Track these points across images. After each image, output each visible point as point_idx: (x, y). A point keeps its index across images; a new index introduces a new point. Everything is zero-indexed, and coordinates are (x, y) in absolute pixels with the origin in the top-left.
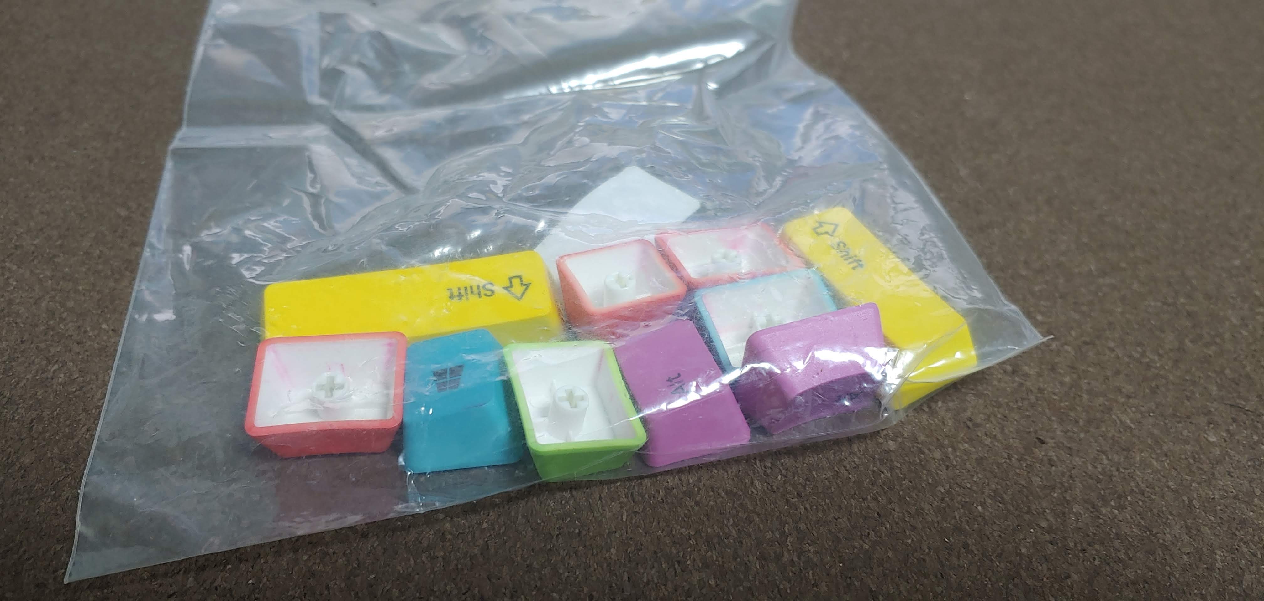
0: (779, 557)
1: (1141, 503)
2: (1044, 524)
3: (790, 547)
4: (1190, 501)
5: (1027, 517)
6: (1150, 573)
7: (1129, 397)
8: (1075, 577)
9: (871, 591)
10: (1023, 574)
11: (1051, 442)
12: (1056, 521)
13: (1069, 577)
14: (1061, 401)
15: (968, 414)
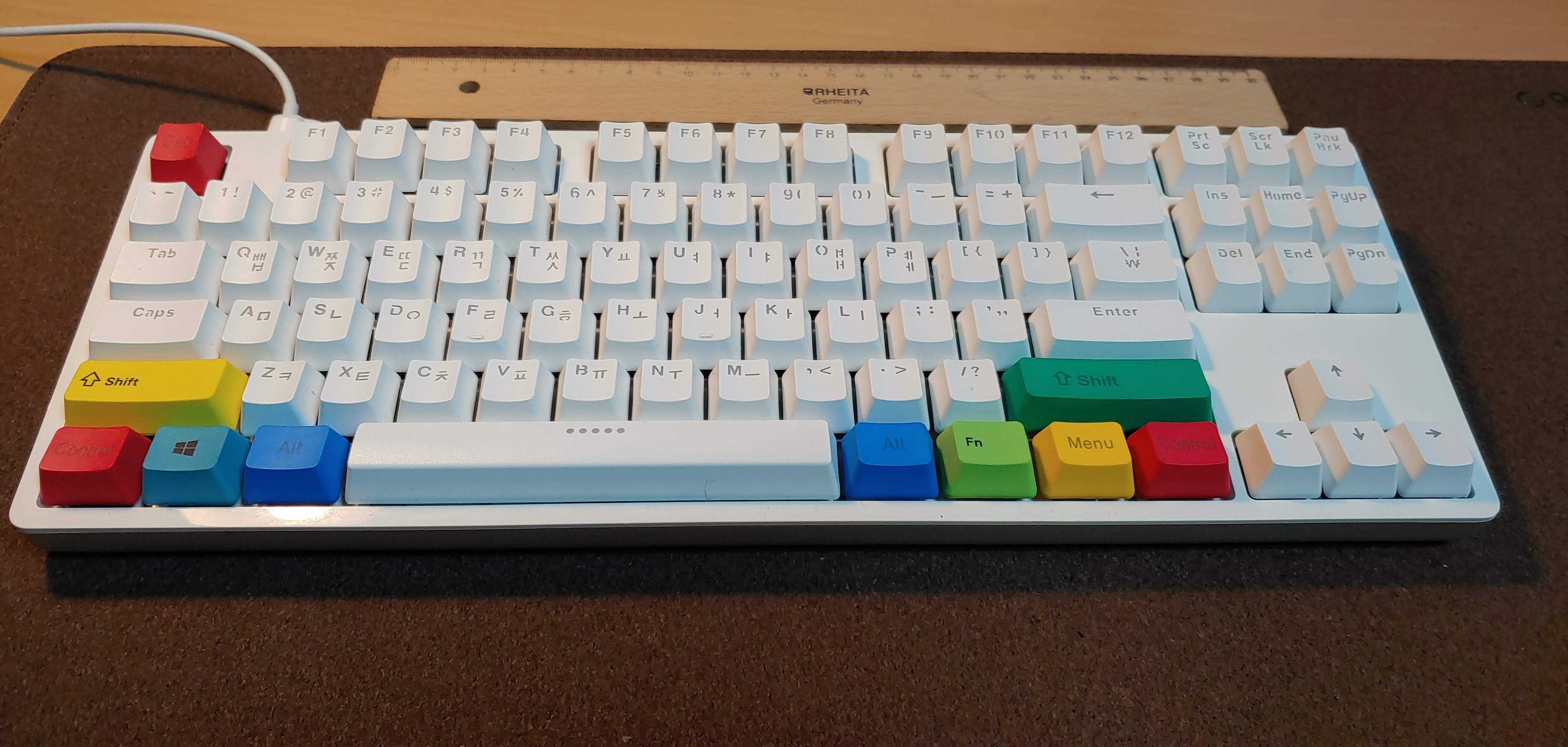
0: (896, 715)
1: (1139, 684)
2: (1071, 697)
3: (903, 710)
4: (1174, 683)
5: (1061, 692)
6: (1134, 734)
7: (1151, 601)
8: (1085, 735)
9: (952, 741)
10: (1051, 732)
11: (1088, 636)
12: (1080, 695)
13: (1080, 735)
14: (1102, 602)
15: (1033, 612)
